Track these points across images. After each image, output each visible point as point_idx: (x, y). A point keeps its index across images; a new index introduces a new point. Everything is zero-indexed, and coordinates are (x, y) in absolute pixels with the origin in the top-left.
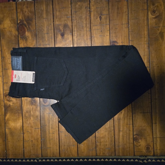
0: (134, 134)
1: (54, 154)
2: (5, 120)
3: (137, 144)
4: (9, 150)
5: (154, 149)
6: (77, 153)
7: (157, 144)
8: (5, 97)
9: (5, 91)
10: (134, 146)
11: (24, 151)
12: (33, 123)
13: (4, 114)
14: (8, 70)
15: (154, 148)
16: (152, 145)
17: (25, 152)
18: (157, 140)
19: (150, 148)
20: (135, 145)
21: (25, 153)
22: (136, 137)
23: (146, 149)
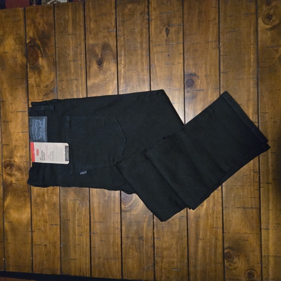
0: (225, 248)
1: (82, 270)
2: (4, 207)
3: (230, 265)
4: (9, 257)
5: (262, 277)
6: (120, 272)
7: (268, 269)
8: (4, 169)
9: (5, 159)
10: (224, 268)
11: (32, 261)
12: (49, 215)
13: (2, 198)
14: (10, 124)
15: (262, 274)
16: (259, 270)
17: (34, 263)
18: (268, 261)
19: (255, 275)
20: (227, 267)
21: (34, 265)
22: (229, 252)
23: (246, 275)
